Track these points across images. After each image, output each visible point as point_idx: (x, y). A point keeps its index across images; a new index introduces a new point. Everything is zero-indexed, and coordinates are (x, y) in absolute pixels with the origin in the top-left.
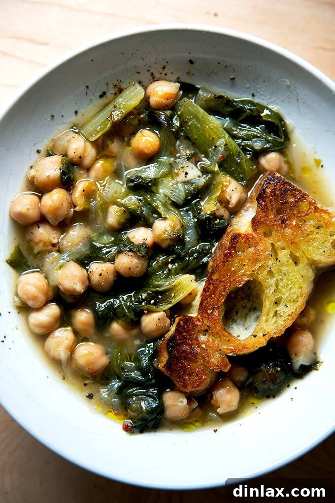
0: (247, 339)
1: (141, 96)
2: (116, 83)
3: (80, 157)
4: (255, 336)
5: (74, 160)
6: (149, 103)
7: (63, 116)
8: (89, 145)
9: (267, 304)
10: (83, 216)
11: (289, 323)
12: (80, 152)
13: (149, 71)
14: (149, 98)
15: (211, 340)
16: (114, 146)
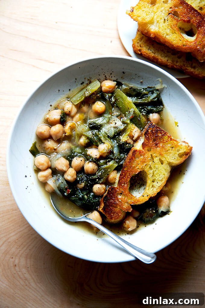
0: (140, 197)
1: (99, 86)
2: (89, 78)
3: (70, 112)
4: (143, 196)
5: (67, 112)
6: (101, 89)
7: (63, 91)
8: (74, 107)
9: (149, 182)
10: (69, 138)
11: (159, 190)
12: (70, 109)
13: (104, 75)
14: (102, 87)
15: (123, 198)
16: (85, 108)
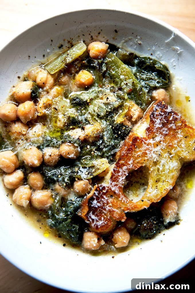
0: (138, 202)
1: (84, 48)
2: (69, 40)
3: (44, 83)
4: (143, 201)
5: (40, 84)
6: (89, 54)
7: (35, 57)
8: (49, 76)
9: (151, 182)
10: (43, 119)
11: (164, 193)
12: (44, 80)
13: (90, 34)
14: (89, 51)
15: (115, 201)
16: (65, 79)
